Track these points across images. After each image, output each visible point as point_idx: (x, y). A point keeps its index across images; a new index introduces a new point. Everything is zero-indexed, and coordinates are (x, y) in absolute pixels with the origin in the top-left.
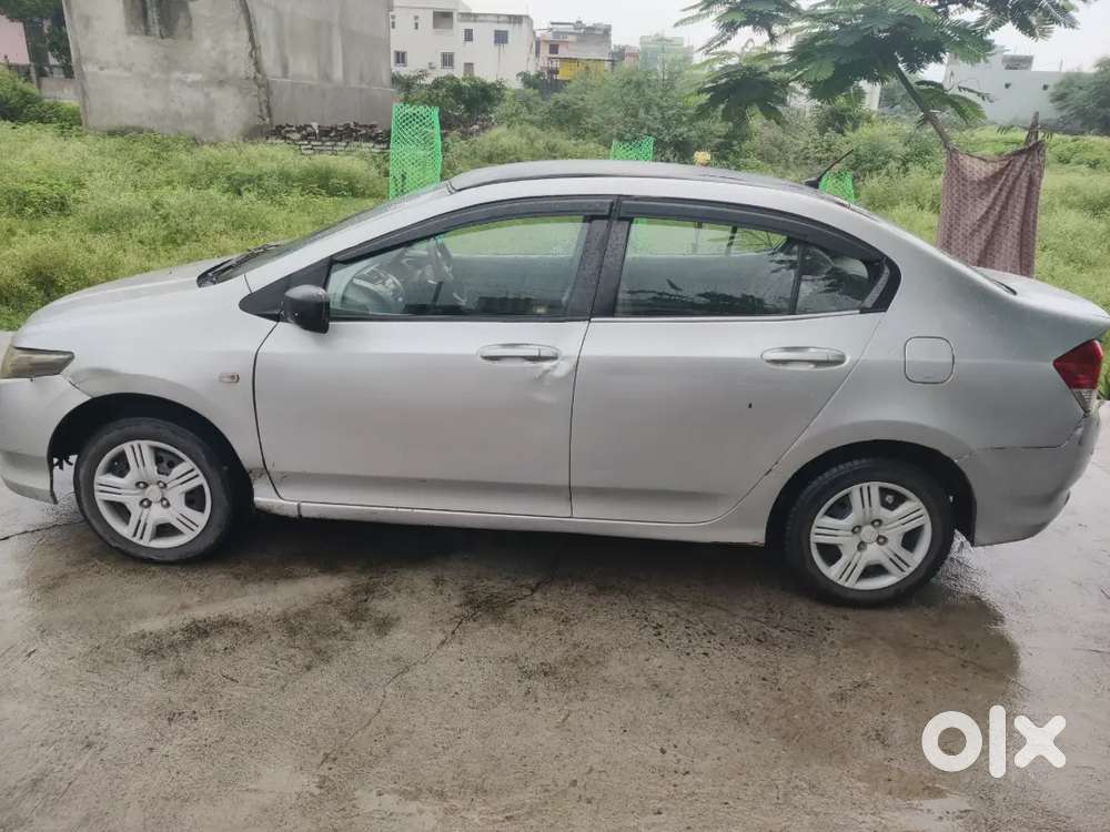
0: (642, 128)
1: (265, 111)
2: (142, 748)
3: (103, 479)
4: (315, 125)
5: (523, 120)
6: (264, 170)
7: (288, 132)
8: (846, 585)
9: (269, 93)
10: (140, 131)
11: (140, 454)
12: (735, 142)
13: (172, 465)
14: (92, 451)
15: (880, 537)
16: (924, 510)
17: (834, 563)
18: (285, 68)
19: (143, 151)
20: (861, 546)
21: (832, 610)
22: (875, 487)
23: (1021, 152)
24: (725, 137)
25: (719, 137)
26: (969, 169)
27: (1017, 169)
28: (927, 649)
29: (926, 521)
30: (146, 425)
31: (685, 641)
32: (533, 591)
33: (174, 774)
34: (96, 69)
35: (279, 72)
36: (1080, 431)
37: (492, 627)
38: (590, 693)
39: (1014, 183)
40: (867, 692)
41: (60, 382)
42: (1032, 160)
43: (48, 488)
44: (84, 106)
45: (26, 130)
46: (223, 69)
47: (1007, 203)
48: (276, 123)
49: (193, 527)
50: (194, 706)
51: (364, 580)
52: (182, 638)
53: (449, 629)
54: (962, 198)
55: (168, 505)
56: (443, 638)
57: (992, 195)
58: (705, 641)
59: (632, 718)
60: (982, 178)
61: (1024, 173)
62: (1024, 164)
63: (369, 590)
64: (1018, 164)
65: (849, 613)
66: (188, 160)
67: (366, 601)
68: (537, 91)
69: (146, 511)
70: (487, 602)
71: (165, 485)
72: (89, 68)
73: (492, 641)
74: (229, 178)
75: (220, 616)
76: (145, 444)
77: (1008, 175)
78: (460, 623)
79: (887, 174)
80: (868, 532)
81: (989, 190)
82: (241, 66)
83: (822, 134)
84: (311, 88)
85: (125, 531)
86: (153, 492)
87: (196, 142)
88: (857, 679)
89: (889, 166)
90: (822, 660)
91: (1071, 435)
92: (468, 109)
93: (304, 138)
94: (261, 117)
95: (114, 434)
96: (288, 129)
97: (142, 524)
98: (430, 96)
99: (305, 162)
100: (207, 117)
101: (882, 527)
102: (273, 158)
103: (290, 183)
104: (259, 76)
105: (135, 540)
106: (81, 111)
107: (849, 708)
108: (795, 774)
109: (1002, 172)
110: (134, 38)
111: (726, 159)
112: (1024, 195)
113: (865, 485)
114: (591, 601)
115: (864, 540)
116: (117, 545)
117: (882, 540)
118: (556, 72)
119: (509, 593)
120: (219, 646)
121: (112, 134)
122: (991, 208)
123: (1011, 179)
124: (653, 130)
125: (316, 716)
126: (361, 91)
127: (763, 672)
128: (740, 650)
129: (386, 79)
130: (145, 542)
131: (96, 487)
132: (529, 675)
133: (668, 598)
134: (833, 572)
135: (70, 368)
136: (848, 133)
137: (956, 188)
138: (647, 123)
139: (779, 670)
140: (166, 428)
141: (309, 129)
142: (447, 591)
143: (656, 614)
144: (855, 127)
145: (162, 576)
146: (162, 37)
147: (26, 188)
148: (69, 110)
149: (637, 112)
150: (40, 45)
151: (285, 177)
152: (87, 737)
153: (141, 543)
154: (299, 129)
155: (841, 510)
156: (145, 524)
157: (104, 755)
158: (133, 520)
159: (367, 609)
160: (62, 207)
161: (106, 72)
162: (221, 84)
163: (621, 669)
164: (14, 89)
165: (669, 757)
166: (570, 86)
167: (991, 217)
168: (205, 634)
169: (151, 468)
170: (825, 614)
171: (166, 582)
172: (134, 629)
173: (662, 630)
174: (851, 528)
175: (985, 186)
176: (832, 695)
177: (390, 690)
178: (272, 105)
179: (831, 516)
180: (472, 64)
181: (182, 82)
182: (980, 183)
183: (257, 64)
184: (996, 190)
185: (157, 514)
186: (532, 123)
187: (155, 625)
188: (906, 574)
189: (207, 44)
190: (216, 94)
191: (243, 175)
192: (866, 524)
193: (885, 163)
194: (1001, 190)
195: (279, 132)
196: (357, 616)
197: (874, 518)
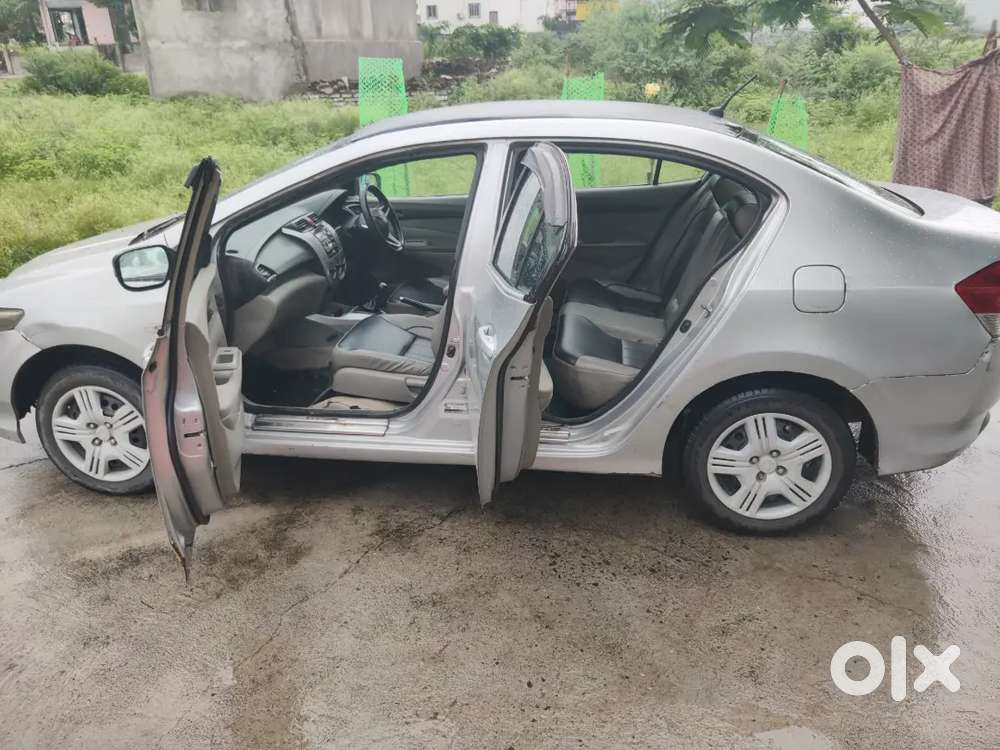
0: (642, 61)
1: (301, 68)
2: (56, 670)
3: (59, 421)
4: (345, 79)
5: (540, 61)
6: (296, 123)
7: (322, 87)
8: (747, 514)
9: (304, 54)
10: (196, 94)
11: (87, 397)
12: (732, 69)
13: (115, 407)
14: (47, 397)
15: (778, 467)
16: (822, 441)
17: (733, 494)
18: (319, 30)
19: (197, 113)
20: (761, 476)
21: (734, 539)
22: (770, 418)
23: (975, 64)
24: (723, 64)
25: (718, 64)
26: (923, 84)
27: (974, 81)
28: (824, 580)
29: (824, 450)
30: (90, 372)
31: (578, 570)
32: (443, 519)
33: (75, 697)
34: (159, 44)
35: (314, 33)
36: (987, 357)
37: (396, 556)
38: (473, 624)
39: (971, 95)
40: (751, 626)
41: (14, 336)
42: (989, 71)
43: (15, 429)
44: (150, 77)
45: (103, 101)
46: (264, 34)
47: (963, 116)
48: (312, 80)
49: (139, 463)
50: (110, 631)
51: (288, 510)
52: (115, 566)
53: (354, 558)
54: (916, 114)
55: (116, 443)
56: (347, 566)
57: (948, 108)
58: (597, 571)
59: (507, 650)
60: (936, 92)
61: (982, 83)
62: (981, 75)
63: (291, 521)
64: (975, 76)
65: (752, 542)
66: (233, 118)
67: (286, 530)
68: (555, 33)
69: (98, 448)
70: (397, 531)
71: (111, 426)
72: (152, 44)
73: (394, 570)
74: (267, 132)
75: (154, 544)
76: (90, 389)
77: (964, 88)
78: (366, 552)
79: (883, 90)
80: (767, 463)
81: (944, 104)
82: (278, 30)
83: (820, 56)
84: (342, 45)
85: (82, 466)
86: (102, 432)
87: (240, 102)
88: (745, 612)
89: (886, 82)
90: (712, 591)
91: (978, 361)
92: (487, 55)
93: (336, 91)
94: (299, 75)
95: (63, 381)
96: (321, 84)
97: (95, 460)
98: (451, 45)
99: (333, 114)
100: (253, 79)
101: (780, 458)
102: (306, 112)
103: (319, 134)
104: (295, 38)
105: (92, 474)
106: (149, 81)
107: (729, 642)
108: (656, 712)
109: (958, 84)
110: (188, 14)
111: (724, 85)
112: (981, 107)
113: (759, 416)
114: (497, 530)
115: (764, 471)
116: (77, 479)
117: (781, 470)
118: (574, 13)
119: (420, 522)
120: (145, 573)
121: (172, 99)
122: (945, 122)
123: (967, 91)
124: (652, 62)
125: (214, 642)
126: (390, 44)
127: (648, 603)
128: (631, 580)
129: (412, 30)
130: (100, 476)
131: (55, 429)
132: (418, 604)
133: (571, 525)
134: (732, 502)
135: (23, 323)
136: (844, 52)
137: (911, 104)
138: (646, 56)
139: (665, 601)
140: (105, 374)
141: (339, 83)
142: (362, 519)
143: (555, 543)
144: (852, 46)
145: (114, 507)
146: (212, 10)
147: (96, 152)
148: (140, 82)
149: (637, 47)
150: (122, 26)
151: (314, 128)
152: (11, 660)
153: (97, 477)
154: (332, 84)
155: (738, 440)
156: (98, 461)
157: (23, 677)
158: (88, 456)
159: (285, 539)
160: (120, 168)
161: (168, 45)
162: (263, 48)
163: (507, 599)
164: (96, 66)
165: (535, 690)
166: (584, 25)
167: (947, 131)
168: (137, 561)
169: (98, 410)
170: (726, 543)
171: (116, 513)
172: (77, 556)
173: (558, 560)
174: (748, 459)
175: (940, 101)
176: (714, 629)
177: (285, 619)
178: (307, 63)
179: (729, 447)
180: (496, 13)
181: (230, 49)
182: (935, 96)
183: (293, 28)
184: (952, 103)
185: (107, 452)
186: (547, 62)
187: (96, 553)
188: (808, 504)
189: (249, 13)
190: (258, 57)
191: (276, 129)
192: (764, 454)
193: (882, 79)
194: (957, 102)
195: (314, 88)
196: (273, 544)
197: (772, 449)
